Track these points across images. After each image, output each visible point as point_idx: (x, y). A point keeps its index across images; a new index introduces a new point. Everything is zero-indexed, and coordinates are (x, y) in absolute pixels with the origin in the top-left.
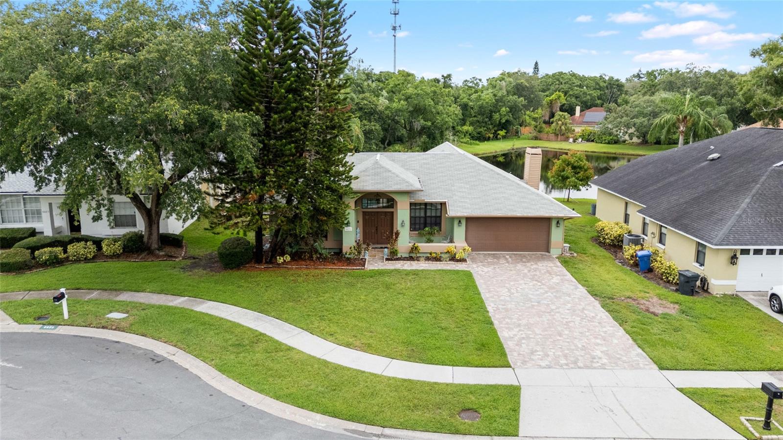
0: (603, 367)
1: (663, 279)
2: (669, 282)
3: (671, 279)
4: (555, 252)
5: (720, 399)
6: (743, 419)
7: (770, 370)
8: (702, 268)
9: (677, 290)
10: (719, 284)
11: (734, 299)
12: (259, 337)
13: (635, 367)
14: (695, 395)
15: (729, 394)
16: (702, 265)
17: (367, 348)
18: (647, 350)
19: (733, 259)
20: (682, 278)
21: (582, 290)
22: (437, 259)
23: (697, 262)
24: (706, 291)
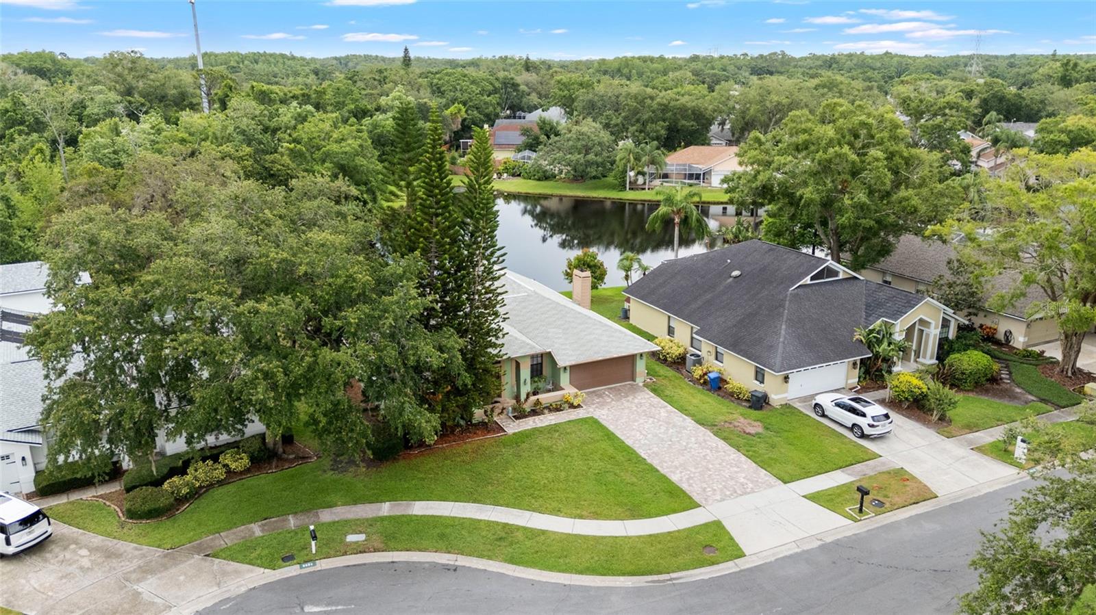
0: (753, 491)
1: (735, 397)
2: (739, 398)
3: (741, 396)
4: (640, 381)
5: (828, 498)
6: (847, 509)
7: (841, 468)
8: (762, 385)
9: (750, 407)
10: (776, 398)
11: (787, 407)
12: (508, 529)
13: (771, 486)
14: (814, 498)
15: (830, 493)
16: (762, 382)
17: (596, 516)
18: (768, 469)
19: (786, 378)
20: (754, 398)
21: (689, 422)
22: (558, 409)
23: (756, 379)
24: (768, 404)
